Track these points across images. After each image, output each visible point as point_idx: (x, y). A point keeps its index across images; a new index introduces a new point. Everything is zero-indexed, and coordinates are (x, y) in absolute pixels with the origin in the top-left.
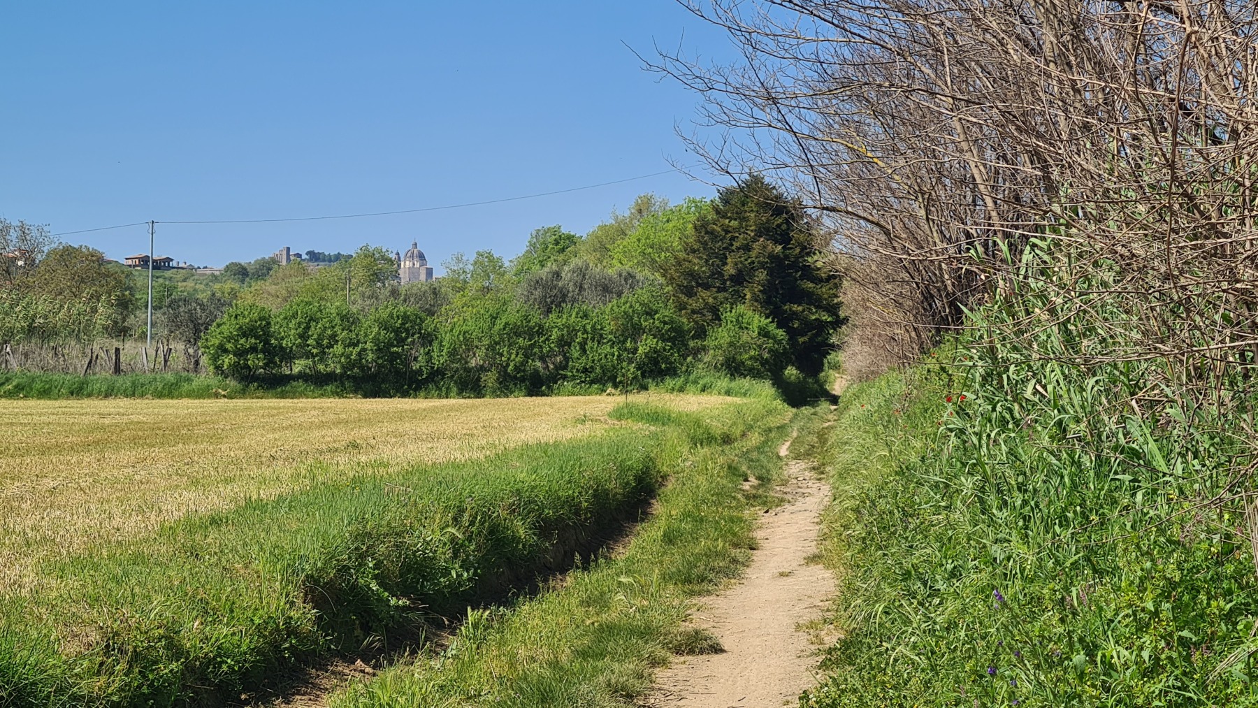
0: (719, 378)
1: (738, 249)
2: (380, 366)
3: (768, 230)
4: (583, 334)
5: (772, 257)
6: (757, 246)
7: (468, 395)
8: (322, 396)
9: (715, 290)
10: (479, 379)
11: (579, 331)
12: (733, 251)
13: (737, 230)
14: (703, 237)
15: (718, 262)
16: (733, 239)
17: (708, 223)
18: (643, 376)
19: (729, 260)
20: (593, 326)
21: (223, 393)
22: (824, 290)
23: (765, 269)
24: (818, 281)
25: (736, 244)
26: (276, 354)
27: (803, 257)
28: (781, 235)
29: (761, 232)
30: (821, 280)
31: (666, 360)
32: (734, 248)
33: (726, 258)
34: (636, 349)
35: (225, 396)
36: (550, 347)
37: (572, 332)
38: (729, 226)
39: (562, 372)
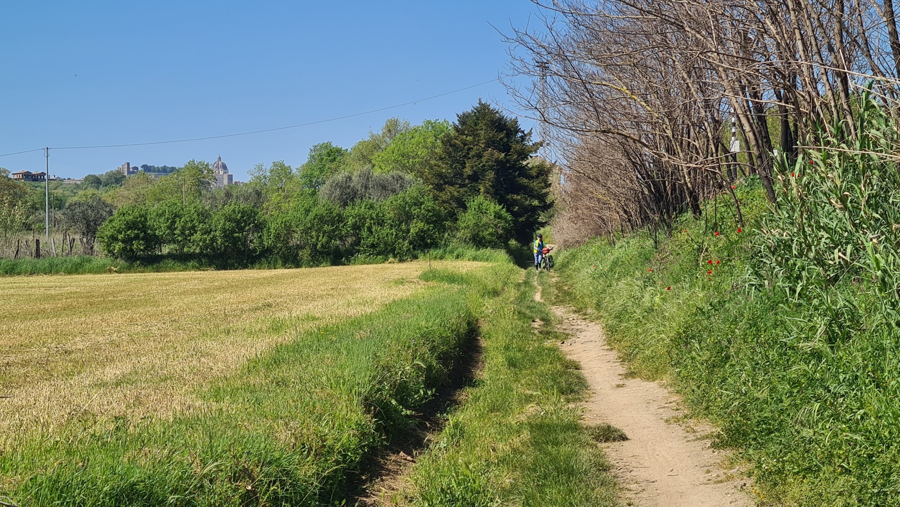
0: (468, 249)
1: (473, 156)
2: (226, 247)
3: (494, 142)
4: (370, 220)
5: (497, 161)
6: (486, 155)
7: (290, 266)
8: (185, 269)
9: (458, 186)
10: (297, 255)
11: (367, 218)
12: (470, 158)
13: (472, 143)
14: (448, 149)
15: (459, 166)
16: (469, 149)
17: (451, 139)
18: (414, 249)
19: (467, 165)
20: (377, 214)
21: (115, 269)
22: (535, 184)
23: (493, 171)
24: (531, 177)
25: (472, 153)
26: (152, 241)
27: (519, 161)
28: (503, 145)
29: (489, 144)
30: (533, 178)
31: (431, 237)
32: (470, 156)
33: (465, 164)
34: (408, 231)
35: (116, 272)
36: (347, 230)
37: (362, 218)
38: (466, 140)
39: (357, 248)
